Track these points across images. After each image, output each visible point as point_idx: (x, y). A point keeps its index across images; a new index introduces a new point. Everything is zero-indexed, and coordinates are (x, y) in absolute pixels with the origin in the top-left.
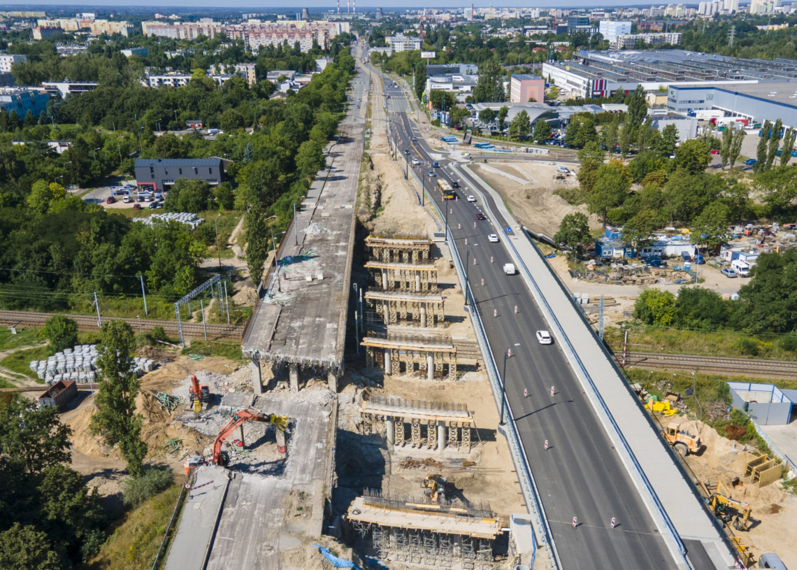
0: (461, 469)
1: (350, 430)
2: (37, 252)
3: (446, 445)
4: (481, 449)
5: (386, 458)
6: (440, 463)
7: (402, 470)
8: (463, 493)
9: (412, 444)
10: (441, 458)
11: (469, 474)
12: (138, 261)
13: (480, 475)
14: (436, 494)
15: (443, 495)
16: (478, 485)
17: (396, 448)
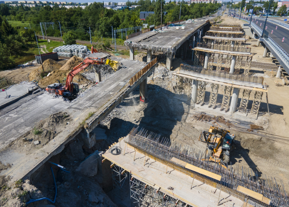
0: (248, 130)
1: (168, 89)
2: (85, 20)
3: (236, 111)
4: (268, 118)
5: (186, 110)
6: (229, 122)
7: (195, 121)
8: (249, 154)
9: (209, 105)
10: (231, 118)
11: (256, 137)
12: (115, 24)
13: (268, 140)
14: (220, 149)
15: (227, 152)
16: (265, 149)
17: (196, 106)
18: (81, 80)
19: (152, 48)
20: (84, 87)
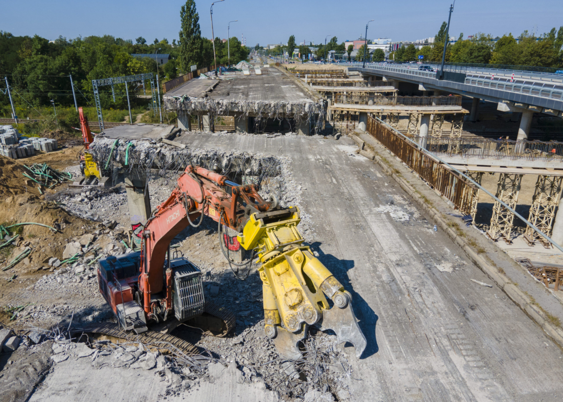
18: (64, 226)
19: (256, 108)
20: (83, 246)
